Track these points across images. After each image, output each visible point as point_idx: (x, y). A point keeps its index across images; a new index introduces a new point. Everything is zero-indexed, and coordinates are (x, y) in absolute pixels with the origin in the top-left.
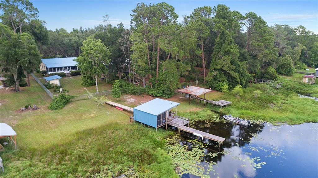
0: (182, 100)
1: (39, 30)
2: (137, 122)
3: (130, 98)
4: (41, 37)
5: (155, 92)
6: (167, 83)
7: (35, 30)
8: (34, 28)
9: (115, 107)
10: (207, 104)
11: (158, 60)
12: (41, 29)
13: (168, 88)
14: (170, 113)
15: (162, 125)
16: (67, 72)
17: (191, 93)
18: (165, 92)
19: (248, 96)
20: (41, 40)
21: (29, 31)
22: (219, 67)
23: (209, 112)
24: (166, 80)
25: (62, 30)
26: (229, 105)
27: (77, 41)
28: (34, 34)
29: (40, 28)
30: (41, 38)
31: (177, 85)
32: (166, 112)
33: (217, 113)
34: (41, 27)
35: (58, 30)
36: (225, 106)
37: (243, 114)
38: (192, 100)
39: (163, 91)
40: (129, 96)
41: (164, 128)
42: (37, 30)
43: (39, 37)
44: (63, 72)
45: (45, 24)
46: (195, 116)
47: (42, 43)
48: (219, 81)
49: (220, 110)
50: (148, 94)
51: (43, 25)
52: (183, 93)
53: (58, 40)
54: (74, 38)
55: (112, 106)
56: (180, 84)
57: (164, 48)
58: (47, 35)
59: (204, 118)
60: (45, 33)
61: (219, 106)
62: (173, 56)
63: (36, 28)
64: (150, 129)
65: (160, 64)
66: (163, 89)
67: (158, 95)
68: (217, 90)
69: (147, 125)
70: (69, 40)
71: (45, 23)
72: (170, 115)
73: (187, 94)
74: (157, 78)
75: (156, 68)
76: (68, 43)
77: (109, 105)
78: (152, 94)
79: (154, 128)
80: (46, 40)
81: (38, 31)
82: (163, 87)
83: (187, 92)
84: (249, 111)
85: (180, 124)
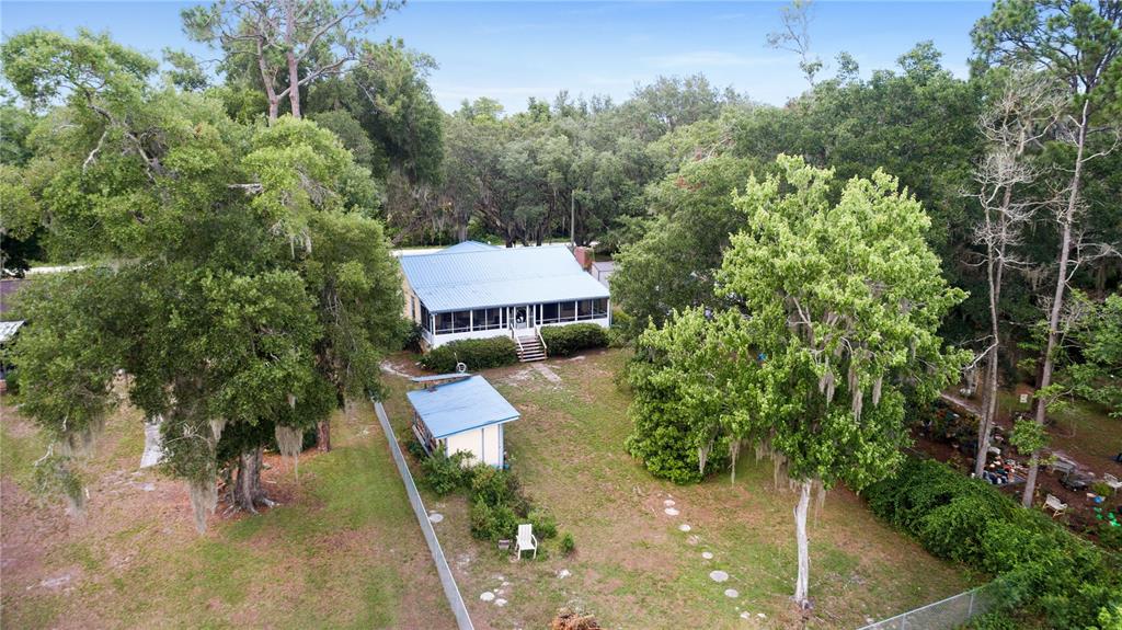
1: (399, 103)
4: (404, 141)
7: (380, 101)
8: (374, 94)
12: (410, 97)
16: (524, 334)
20: (405, 155)
21: (349, 109)
25: (487, 106)
27: (566, 158)
28: (375, 124)
29: (403, 92)
30: (407, 148)
34: (408, 88)
35: (471, 104)
42: (391, 102)
43: (398, 139)
44: (505, 339)
45: (431, 70)
47: (410, 173)
51: (419, 75)
53: (475, 151)
54: (550, 145)
58: (438, 129)
60: (426, 120)
63: (382, 90)
70: (525, 155)
71: (432, 64)
76: (522, 168)
80: (429, 156)
81: (392, 110)
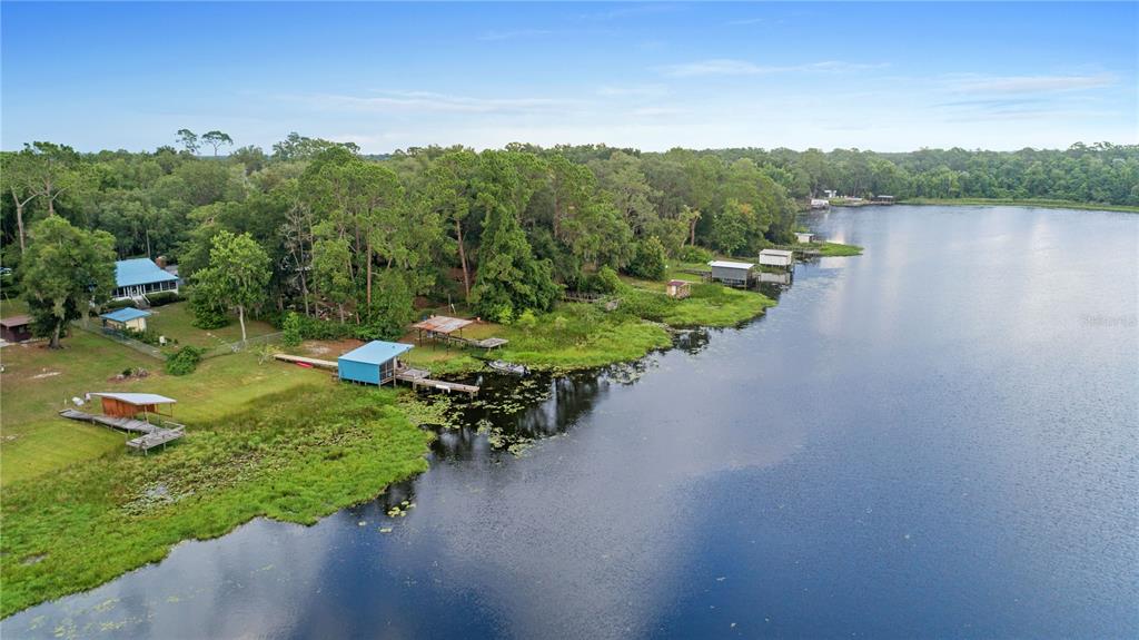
0: (421, 344)
2: (344, 380)
3: (319, 346)
5: (366, 332)
6: (391, 313)
9: (295, 362)
10: (468, 348)
11: (369, 269)
13: (393, 322)
14: (399, 362)
15: (387, 380)
16: (137, 297)
17: (436, 329)
18: (387, 330)
19: (546, 329)
22: (491, 275)
23: (468, 359)
24: (387, 308)
26: (502, 346)
31: (409, 315)
32: (392, 359)
33: (481, 359)
36: (496, 347)
37: (522, 358)
38: (439, 342)
39: (383, 329)
40: (315, 343)
41: (390, 384)
46: (443, 366)
48: (495, 302)
49: (488, 354)
50: (353, 337)
52: (421, 330)
55: (289, 361)
56: (416, 315)
57: (380, 251)
59: (457, 369)
61: (485, 349)
62: (399, 262)
64: (369, 387)
65: (374, 277)
66: (384, 325)
67: (374, 336)
68: (492, 322)
69: (362, 383)
72: (399, 366)
73: (429, 331)
74: (370, 304)
75: (366, 284)
77: (283, 360)
78: (362, 336)
79: (377, 385)
82: (383, 321)
83: (428, 328)
84: (535, 353)
85: (417, 377)
